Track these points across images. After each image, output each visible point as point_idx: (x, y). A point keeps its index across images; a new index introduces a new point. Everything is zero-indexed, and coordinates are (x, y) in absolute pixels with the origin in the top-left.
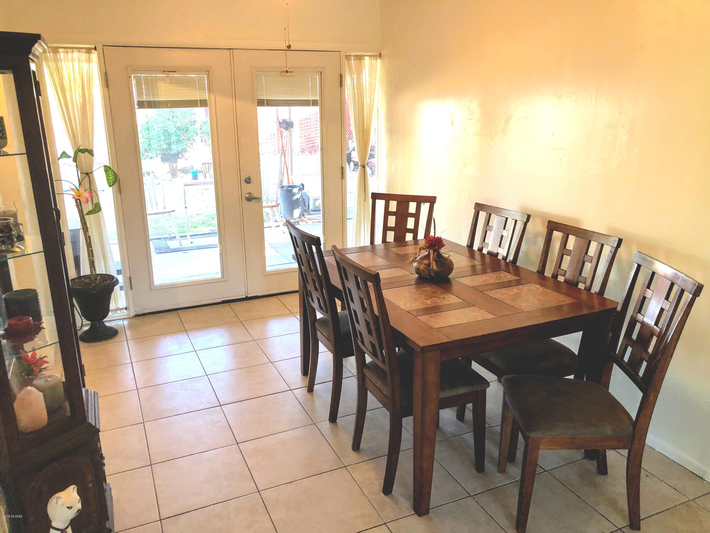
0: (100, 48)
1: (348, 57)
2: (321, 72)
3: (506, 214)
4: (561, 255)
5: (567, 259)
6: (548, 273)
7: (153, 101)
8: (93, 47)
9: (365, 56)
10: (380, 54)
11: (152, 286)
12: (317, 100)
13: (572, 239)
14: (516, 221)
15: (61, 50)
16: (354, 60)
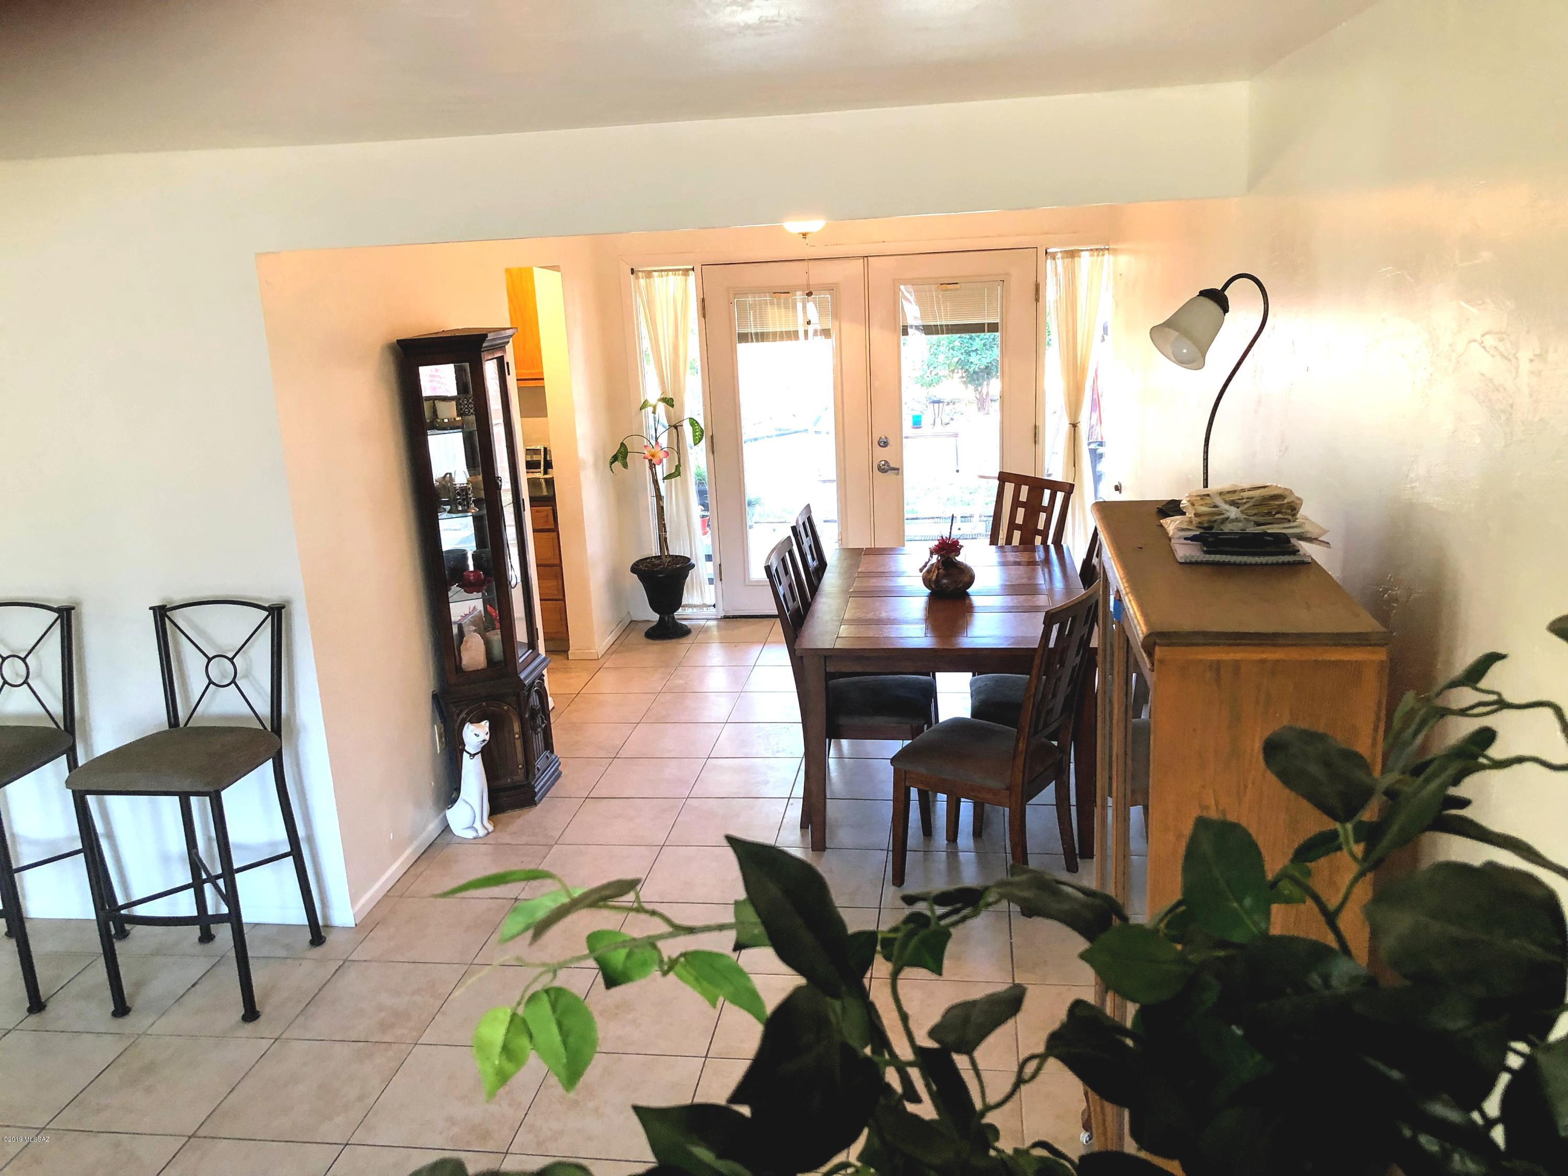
0: (698, 269)
1: (1051, 255)
2: (1004, 281)
7: (761, 333)
8: (692, 267)
9: (1082, 250)
10: (1109, 246)
11: (747, 581)
12: (998, 323)
15: (655, 274)
16: (1063, 258)
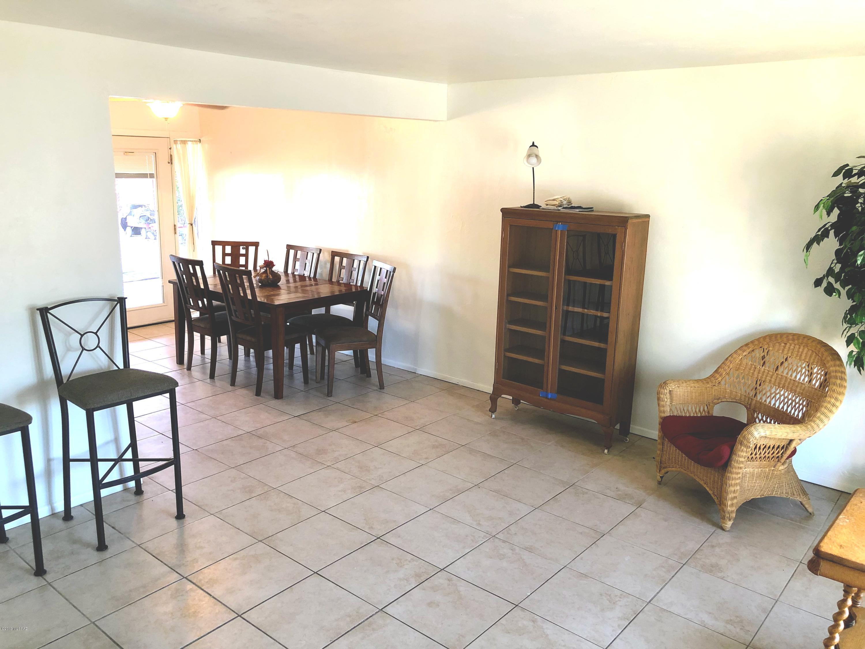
1: (175, 142)
2: (156, 153)
3: (307, 250)
4: (340, 270)
5: (343, 271)
6: (334, 279)
9: (189, 141)
10: (200, 140)
12: (153, 174)
13: (345, 260)
14: (313, 254)
16: (180, 144)
